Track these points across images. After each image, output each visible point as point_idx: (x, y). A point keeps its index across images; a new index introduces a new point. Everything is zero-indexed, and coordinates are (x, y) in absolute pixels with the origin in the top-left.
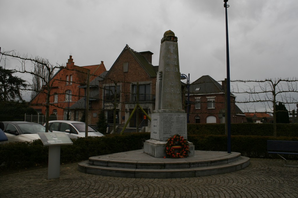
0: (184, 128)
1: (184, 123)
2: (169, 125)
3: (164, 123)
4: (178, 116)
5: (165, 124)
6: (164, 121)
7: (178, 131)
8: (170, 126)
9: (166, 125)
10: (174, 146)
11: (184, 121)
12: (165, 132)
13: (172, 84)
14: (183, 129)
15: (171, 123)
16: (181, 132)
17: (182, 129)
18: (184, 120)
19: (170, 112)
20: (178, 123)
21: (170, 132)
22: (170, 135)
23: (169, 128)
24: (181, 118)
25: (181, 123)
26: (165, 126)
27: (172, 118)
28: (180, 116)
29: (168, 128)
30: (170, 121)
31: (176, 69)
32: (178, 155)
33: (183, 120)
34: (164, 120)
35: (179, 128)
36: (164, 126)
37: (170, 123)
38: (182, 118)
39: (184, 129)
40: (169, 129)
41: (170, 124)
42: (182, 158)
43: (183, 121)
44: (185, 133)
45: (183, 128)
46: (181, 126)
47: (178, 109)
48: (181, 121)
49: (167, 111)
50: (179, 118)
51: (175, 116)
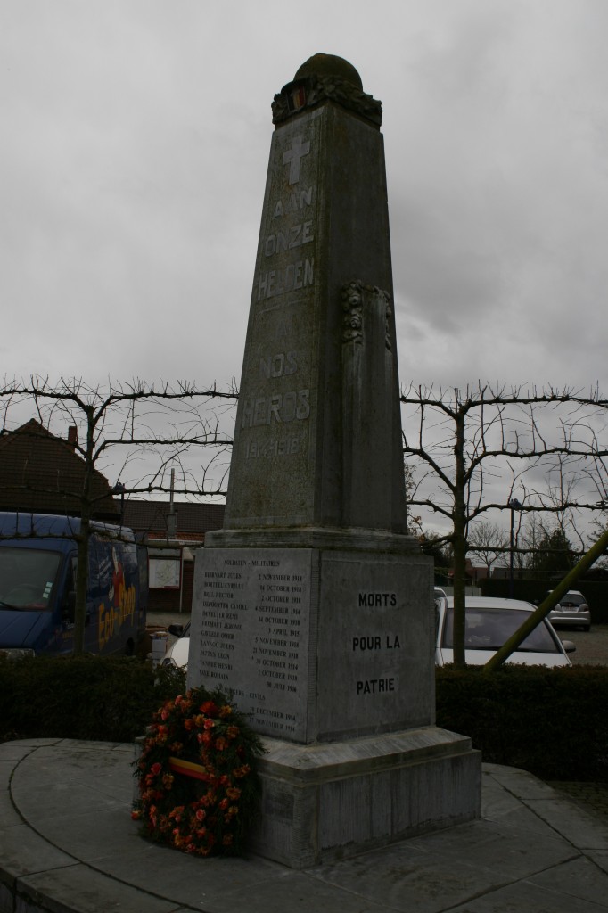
0: (294, 650)
1: (296, 617)
2: (226, 626)
3: (207, 609)
4: (265, 569)
5: (208, 619)
6: (206, 599)
7: (262, 667)
8: (227, 632)
9: (212, 625)
10: (180, 757)
11: (297, 606)
12: (205, 668)
13: (277, 370)
14: (287, 660)
15: (233, 612)
16: (277, 675)
17: (280, 659)
18: (296, 595)
19: (240, 541)
20: (266, 614)
21: (226, 671)
23: (225, 641)
24: (281, 583)
25: (281, 616)
26: (208, 629)
27: (241, 581)
28: (276, 571)
29: (220, 640)
30: (229, 601)
31: (302, 269)
33: (290, 595)
34: (206, 594)
35: (267, 646)
36: (205, 629)
37: (229, 611)
38: (286, 584)
39: (295, 662)
40: (225, 651)
41: (229, 621)
42: (182, 849)
43: (290, 605)
44: (294, 684)
45: (288, 649)
46: (280, 637)
47: (291, 522)
48: (281, 600)
49: (227, 540)
50: (272, 582)
51: (256, 568)
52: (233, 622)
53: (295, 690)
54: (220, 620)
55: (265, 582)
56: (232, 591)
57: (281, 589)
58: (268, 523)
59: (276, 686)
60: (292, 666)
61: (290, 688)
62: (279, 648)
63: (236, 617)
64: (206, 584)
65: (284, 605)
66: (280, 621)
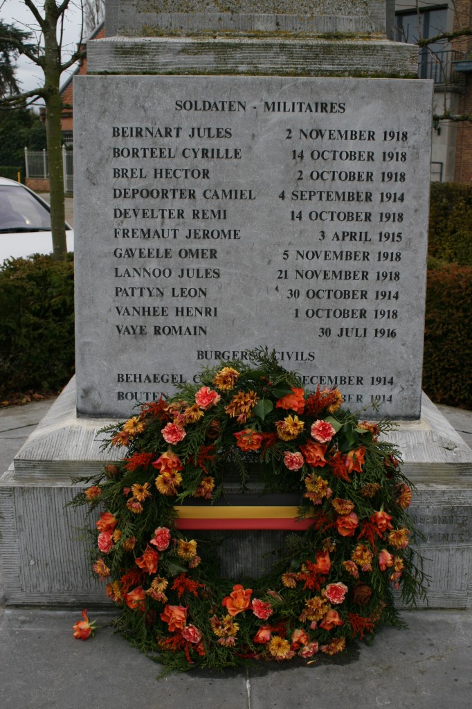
0: (388, 266)
1: (394, 207)
2: (193, 234)
3: (126, 204)
4: (305, 120)
5: (129, 224)
6: (123, 183)
7: (302, 303)
8: (195, 245)
9: (146, 234)
11: (396, 188)
12: (136, 320)
14: (372, 286)
15: (212, 205)
16: (344, 314)
17: (356, 285)
18: (393, 166)
20: (308, 207)
21: (200, 320)
22: (202, 355)
23: (193, 264)
24: (351, 145)
25: (353, 207)
26: (135, 243)
27: (231, 143)
29: (174, 262)
30: (199, 185)
32: (246, 618)
33: (376, 167)
34: (117, 173)
35: (319, 264)
36: (123, 244)
37: (200, 203)
38: (365, 146)
39: (392, 287)
40: (192, 283)
41: (200, 225)
43: (377, 187)
44: (391, 324)
45: (374, 266)
46: (349, 246)
47: (327, 28)
48: (350, 176)
49: (162, 59)
50: (325, 144)
51: (276, 116)
52: (214, 225)
53: (392, 334)
54: (170, 224)
55: (303, 144)
56: (202, 164)
57: (351, 156)
58: (260, 26)
59: (344, 332)
60: (385, 295)
61: (379, 332)
62: (351, 265)
63: (221, 214)
64: (117, 153)
65: (363, 187)
66: (349, 216)
